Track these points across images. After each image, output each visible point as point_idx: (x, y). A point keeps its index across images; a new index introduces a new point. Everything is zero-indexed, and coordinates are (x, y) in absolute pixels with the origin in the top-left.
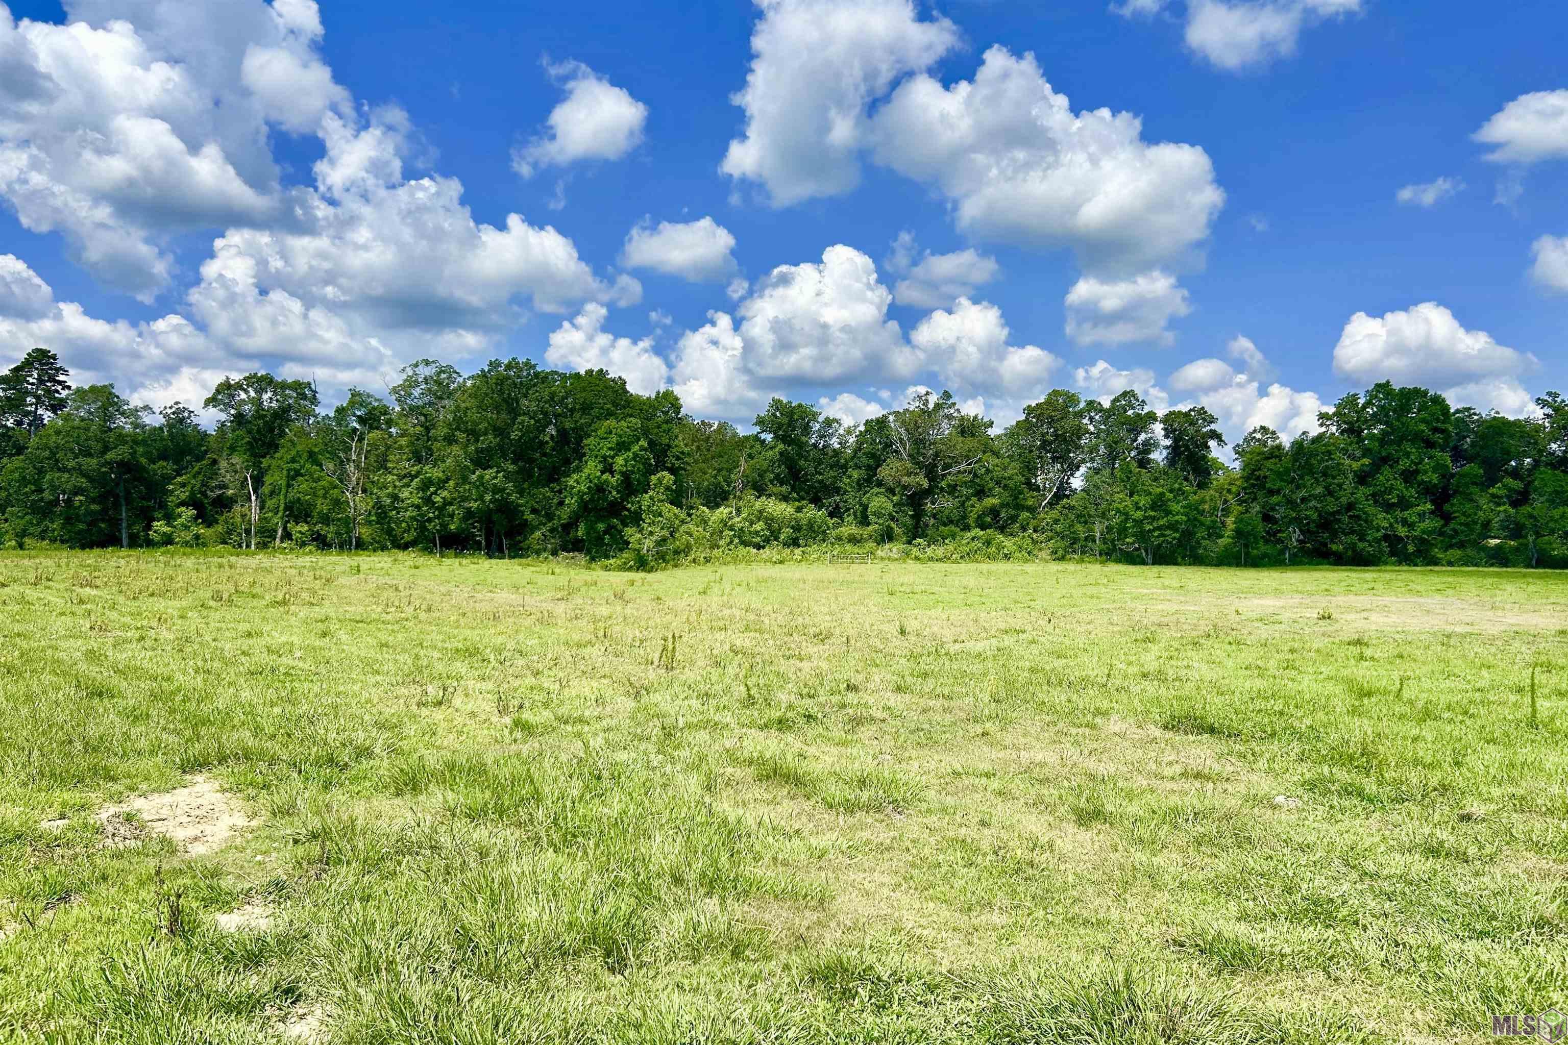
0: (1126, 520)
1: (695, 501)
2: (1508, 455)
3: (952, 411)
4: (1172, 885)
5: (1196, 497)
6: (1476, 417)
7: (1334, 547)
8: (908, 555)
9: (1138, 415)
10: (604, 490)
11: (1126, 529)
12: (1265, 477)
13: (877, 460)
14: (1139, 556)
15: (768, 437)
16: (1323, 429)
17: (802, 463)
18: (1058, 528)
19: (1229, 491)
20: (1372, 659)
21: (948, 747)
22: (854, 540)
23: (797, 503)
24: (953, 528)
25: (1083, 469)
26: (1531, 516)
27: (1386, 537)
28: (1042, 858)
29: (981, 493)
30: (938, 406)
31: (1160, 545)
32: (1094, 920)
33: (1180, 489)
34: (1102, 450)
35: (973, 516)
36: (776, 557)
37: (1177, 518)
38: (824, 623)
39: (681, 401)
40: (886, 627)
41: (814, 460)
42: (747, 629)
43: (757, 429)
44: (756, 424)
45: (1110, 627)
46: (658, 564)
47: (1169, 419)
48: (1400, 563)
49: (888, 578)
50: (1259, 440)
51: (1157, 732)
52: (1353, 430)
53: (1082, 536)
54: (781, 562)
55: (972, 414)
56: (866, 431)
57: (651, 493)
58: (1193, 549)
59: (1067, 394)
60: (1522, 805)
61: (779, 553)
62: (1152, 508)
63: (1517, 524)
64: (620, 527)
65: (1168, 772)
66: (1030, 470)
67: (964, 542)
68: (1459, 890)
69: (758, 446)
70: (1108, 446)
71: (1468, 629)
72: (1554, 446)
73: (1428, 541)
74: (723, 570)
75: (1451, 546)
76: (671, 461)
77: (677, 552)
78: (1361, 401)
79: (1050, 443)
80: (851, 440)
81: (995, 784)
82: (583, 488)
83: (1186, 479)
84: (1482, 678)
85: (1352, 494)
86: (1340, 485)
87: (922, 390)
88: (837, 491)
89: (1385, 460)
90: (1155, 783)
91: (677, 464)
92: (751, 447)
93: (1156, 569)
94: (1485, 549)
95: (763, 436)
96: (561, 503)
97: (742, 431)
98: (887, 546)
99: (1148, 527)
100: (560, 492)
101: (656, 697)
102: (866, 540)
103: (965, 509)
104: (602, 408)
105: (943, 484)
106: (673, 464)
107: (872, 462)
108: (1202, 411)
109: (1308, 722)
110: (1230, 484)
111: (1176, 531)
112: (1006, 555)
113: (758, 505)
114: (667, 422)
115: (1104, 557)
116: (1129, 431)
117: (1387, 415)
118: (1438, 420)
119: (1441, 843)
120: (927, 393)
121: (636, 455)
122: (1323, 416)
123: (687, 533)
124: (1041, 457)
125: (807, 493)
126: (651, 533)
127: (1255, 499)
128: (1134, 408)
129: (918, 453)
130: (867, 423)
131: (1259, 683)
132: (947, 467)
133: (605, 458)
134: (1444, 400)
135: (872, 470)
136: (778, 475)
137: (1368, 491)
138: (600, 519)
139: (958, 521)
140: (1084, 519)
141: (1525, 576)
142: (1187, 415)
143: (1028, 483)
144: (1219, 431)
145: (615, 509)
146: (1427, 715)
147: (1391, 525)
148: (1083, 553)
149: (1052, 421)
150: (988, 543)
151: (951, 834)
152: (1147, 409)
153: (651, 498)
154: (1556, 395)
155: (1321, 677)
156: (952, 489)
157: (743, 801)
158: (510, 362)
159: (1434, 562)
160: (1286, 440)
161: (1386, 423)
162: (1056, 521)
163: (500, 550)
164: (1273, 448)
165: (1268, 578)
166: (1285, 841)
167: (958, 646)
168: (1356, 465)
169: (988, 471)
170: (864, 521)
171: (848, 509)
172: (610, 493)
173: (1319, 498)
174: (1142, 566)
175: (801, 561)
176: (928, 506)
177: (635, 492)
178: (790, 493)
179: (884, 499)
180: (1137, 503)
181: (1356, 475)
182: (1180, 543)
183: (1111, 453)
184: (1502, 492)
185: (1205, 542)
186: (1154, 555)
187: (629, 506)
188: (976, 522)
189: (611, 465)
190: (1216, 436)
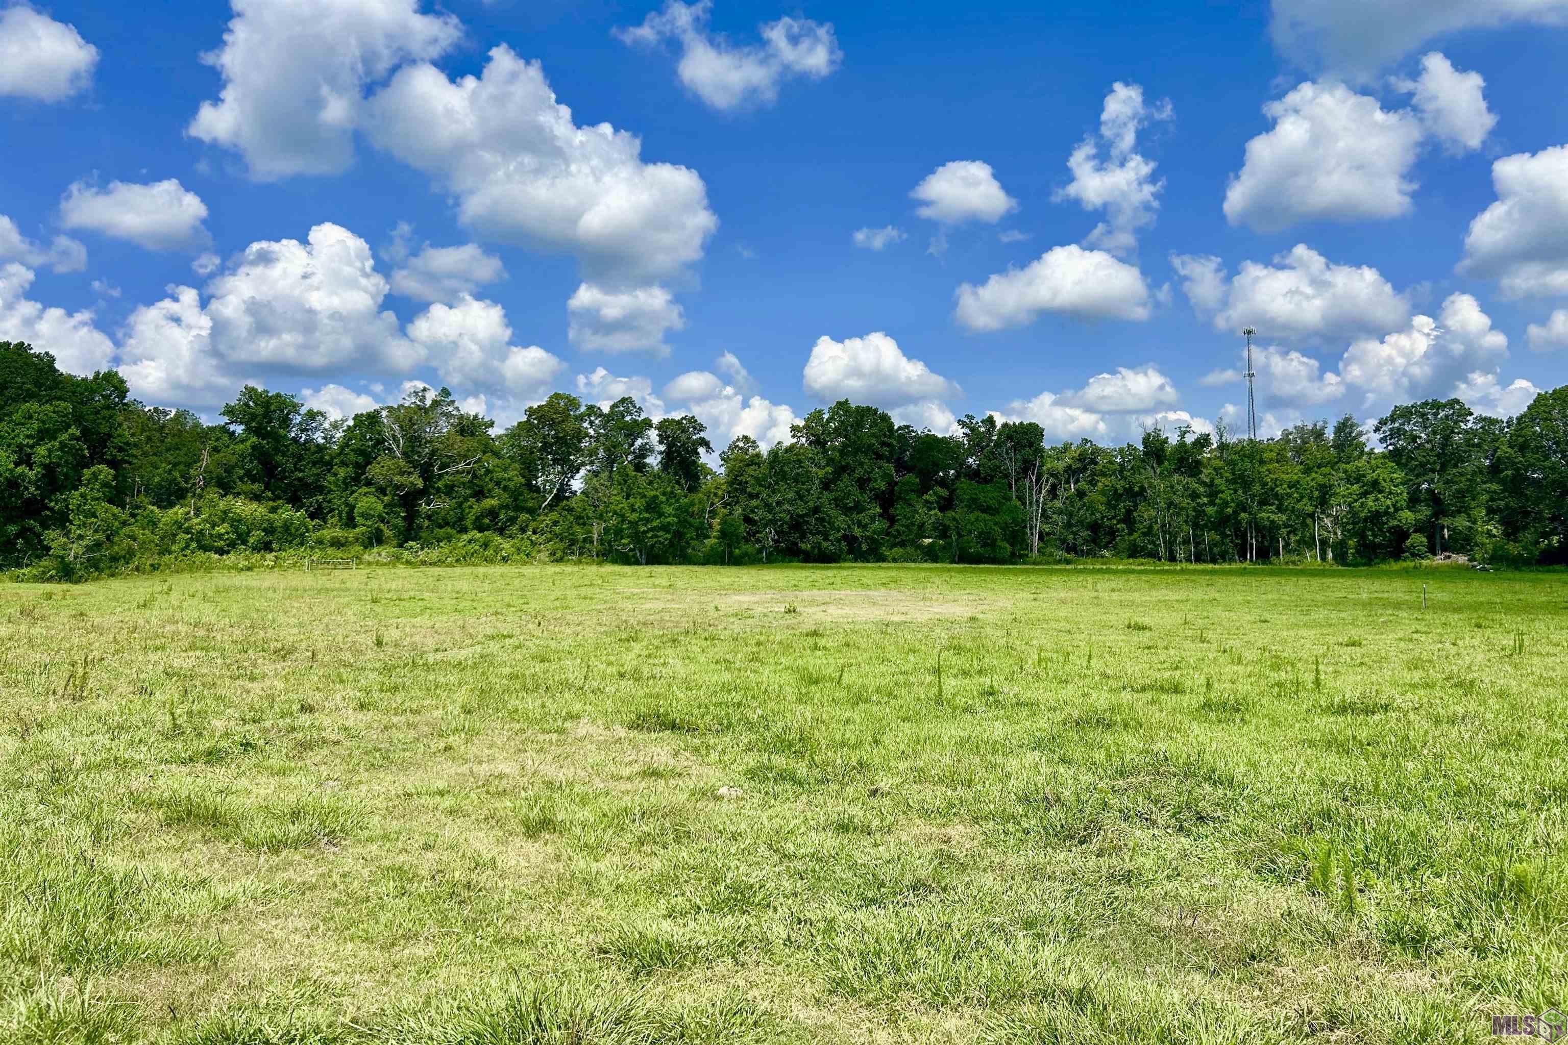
0: (623, 521)
1: (143, 499)
2: (937, 466)
3: (451, 409)
4: (608, 890)
5: (686, 500)
6: (914, 434)
7: (803, 546)
8: (398, 558)
9: (636, 421)
10: (18, 486)
11: (622, 530)
12: (746, 482)
13: (366, 458)
14: (634, 556)
15: (239, 429)
16: (795, 440)
17: (279, 458)
18: (557, 529)
19: (715, 495)
20: (825, 648)
21: (404, 767)
22: (337, 544)
23: (271, 503)
24: (449, 530)
25: (583, 472)
26: (954, 519)
27: (845, 537)
28: (483, 878)
29: (480, 494)
30: (436, 403)
31: (653, 546)
32: (523, 938)
33: (672, 493)
34: (601, 453)
35: (471, 517)
36: (243, 563)
37: (668, 520)
38: (289, 635)
39: (128, 385)
40: (361, 639)
41: (293, 455)
42: (193, 647)
43: (226, 419)
44: (224, 414)
45: (598, 628)
46: (89, 573)
47: (663, 426)
48: (856, 561)
49: (374, 584)
50: (741, 448)
51: (622, 732)
52: (818, 442)
53: (581, 537)
54: (249, 569)
55: (472, 413)
56: (355, 426)
57: (82, 490)
58: (683, 550)
59: (568, 397)
60: (920, 776)
61: (247, 558)
62: (647, 510)
63: (944, 525)
64: (38, 529)
65: (626, 772)
66: (530, 471)
67: (460, 544)
68: (859, 861)
69: (226, 438)
70: (607, 450)
71: (903, 618)
72: (971, 460)
73: (878, 541)
74: (173, 580)
75: (894, 545)
76: (111, 452)
77: (114, 559)
78: (826, 416)
79: (552, 445)
80: (338, 435)
81: (448, 802)
83: (678, 483)
84: (908, 662)
85: (818, 498)
86: (808, 491)
87: (420, 385)
88: (320, 489)
89: (844, 469)
90: (611, 784)
91: (120, 456)
92: (218, 439)
93: (648, 569)
94: (920, 547)
95: (232, 427)
97: (207, 421)
98: (375, 550)
99: (643, 528)
101: (50, 735)
102: (351, 544)
103: (463, 511)
104: (20, 388)
105: (440, 484)
106: (114, 456)
107: (361, 459)
108: (692, 420)
109: (759, 712)
110: (717, 488)
111: (668, 532)
112: (504, 558)
113: (222, 505)
114: (108, 408)
115: (601, 558)
116: (627, 436)
117: (846, 430)
118: (885, 435)
119: (851, 819)
120: (424, 390)
121: (63, 445)
122: (794, 429)
123: (129, 536)
124: (542, 459)
125: (285, 492)
126: (81, 537)
127: (737, 502)
128: (631, 414)
129: (412, 451)
130: (357, 417)
131: (727, 677)
132: (443, 466)
133: (21, 447)
134: (889, 418)
135: (361, 468)
136: (249, 471)
137: (831, 496)
138: (10, 520)
139: (454, 523)
140: (583, 520)
141: (949, 570)
142: (679, 422)
143: (529, 485)
144: (707, 439)
145: (33, 508)
146: (858, 699)
147: (849, 526)
148: (581, 554)
149: (553, 424)
150: (486, 545)
151: (386, 863)
152: (643, 416)
153: (83, 496)
154: (972, 418)
155: (780, 667)
156: (450, 490)
157: (142, 852)
159: (881, 559)
160: (764, 448)
161: (845, 437)
162: (555, 523)
164: (753, 455)
165: (746, 576)
166: (720, 832)
167: (439, 656)
168: (821, 473)
169: (488, 471)
170: (350, 522)
171: (332, 510)
172: (27, 488)
173: (791, 502)
174: (636, 567)
175: (273, 567)
176: (423, 507)
177: (61, 488)
178: (263, 492)
179: (374, 499)
180: (633, 505)
181: (821, 482)
182: (671, 544)
183: (610, 457)
184: (933, 498)
185: (693, 543)
186: (648, 555)
187: (52, 504)
188: (474, 523)
189: (29, 456)
190: (705, 443)
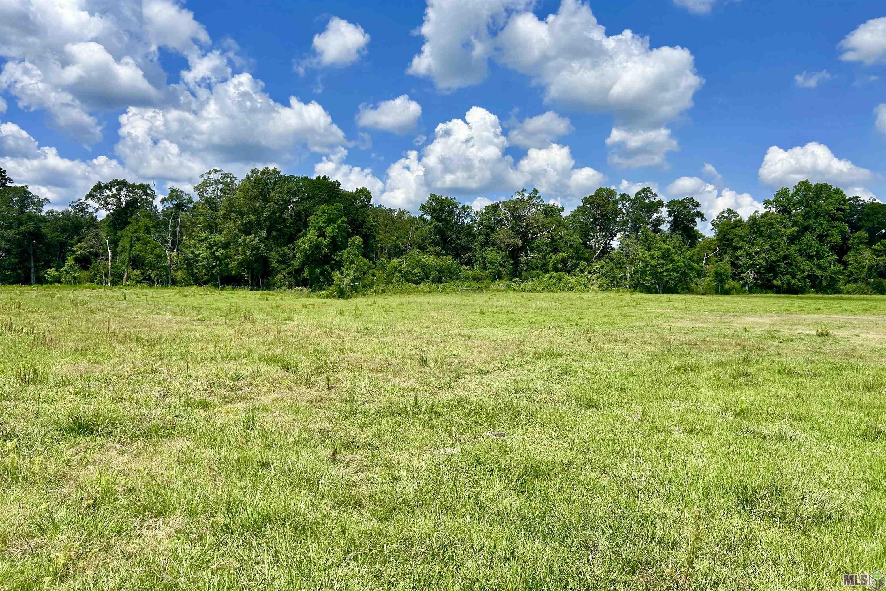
0: (646, 266)
2: (880, 226)
3: (539, 201)
5: (689, 252)
6: (861, 203)
7: (775, 282)
8: (509, 287)
9: (653, 202)
10: (320, 248)
11: (645, 271)
12: (732, 239)
13: (492, 230)
14: (655, 288)
15: (428, 217)
16: (767, 210)
17: (448, 233)
18: (603, 271)
19: (709, 248)
22: (476, 279)
23: (445, 257)
24: (538, 271)
25: (618, 236)
27: (809, 276)
29: (556, 250)
30: (530, 198)
31: (667, 282)
33: (679, 247)
34: (630, 224)
35: (551, 264)
36: (427, 289)
37: (678, 264)
39: (372, 195)
41: (456, 231)
43: (421, 212)
44: (420, 209)
46: (352, 294)
47: (672, 204)
48: (817, 293)
50: (727, 217)
52: (785, 211)
53: (619, 276)
54: (430, 292)
55: (551, 204)
56: (486, 213)
57: (348, 249)
58: (687, 284)
59: (608, 190)
61: (429, 287)
62: (662, 258)
64: (329, 270)
66: (586, 236)
67: (544, 280)
69: (422, 223)
70: (634, 221)
73: (835, 279)
74: (392, 298)
75: (849, 282)
76: (365, 230)
77: (365, 286)
78: (791, 193)
79: (599, 219)
80: (478, 219)
82: (306, 246)
83: (683, 241)
85: (787, 249)
86: (779, 244)
88: (470, 250)
89: (806, 229)
91: (369, 232)
92: (418, 223)
93: (664, 296)
95: (425, 217)
96: (295, 256)
97: (413, 214)
98: (496, 282)
99: (660, 270)
100: (294, 249)
102: (485, 279)
103: (546, 260)
104: (320, 197)
105: (533, 244)
106: (366, 233)
107: (489, 231)
108: (691, 200)
110: (710, 244)
111: (678, 272)
112: (571, 288)
113: (418, 257)
114: (363, 207)
115: (632, 289)
116: (646, 212)
117: (807, 201)
118: (839, 203)
121: (339, 226)
122: (766, 203)
123: (372, 275)
124: (593, 229)
125: (452, 251)
126: (348, 275)
127: (725, 253)
128: (649, 198)
129: (516, 225)
130: (486, 208)
132: (534, 233)
133: (320, 227)
134: (842, 192)
135: (488, 236)
136: (433, 240)
137: (797, 248)
138: (317, 266)
139: (541, 267)
140: (619, 265)
142: (682, 202)
143: (585, 244)
144: (702, 212)
145: (327, 259)
147: (812, 269)
148: (619, 286)
149: (599, 206)
150: (560, 280)
152: (657, 199)
153: (348, 253)
156: (538, 248)
158: (264, 170)
159: (838, 291)
161: (807, 206)
162: (602, 267)
163: (258, 285)
164: (736, 221)
168: (789, 231)
169: (561, 237)
170: (485, 268)
171: (477, 261)
172: (324, 249)
173: (766, 252)
174: (657, 295)
175: (442, 292)
176: (523, 257)
177: (340, 249)
178: (441, 251)
179: (495, 253)
180: (653, 255)
181: (788, 238)
182: (680, 281)
183: (635, 226)
184: (881, 248)
185: (695, 280)
186: (664, 287)
187: (335, 257)
188: (553, 267)
189: (324, 232)
190: (700, 215)
